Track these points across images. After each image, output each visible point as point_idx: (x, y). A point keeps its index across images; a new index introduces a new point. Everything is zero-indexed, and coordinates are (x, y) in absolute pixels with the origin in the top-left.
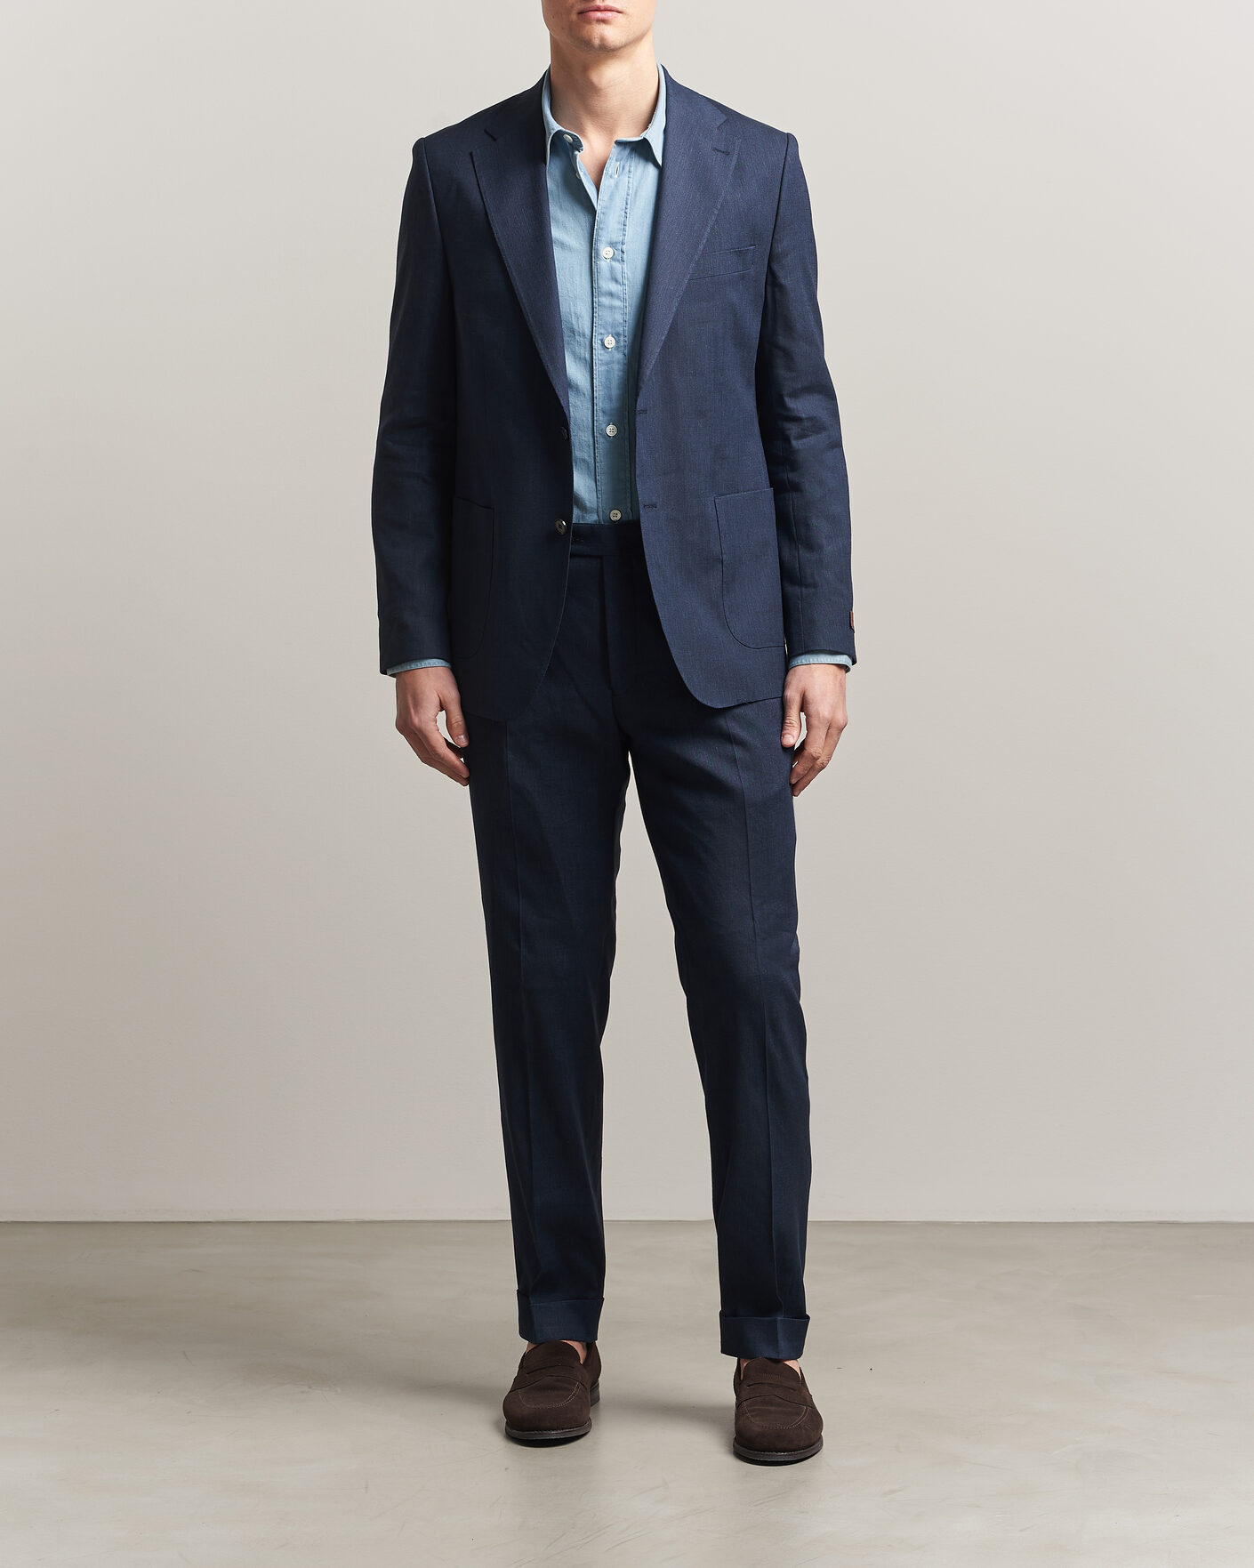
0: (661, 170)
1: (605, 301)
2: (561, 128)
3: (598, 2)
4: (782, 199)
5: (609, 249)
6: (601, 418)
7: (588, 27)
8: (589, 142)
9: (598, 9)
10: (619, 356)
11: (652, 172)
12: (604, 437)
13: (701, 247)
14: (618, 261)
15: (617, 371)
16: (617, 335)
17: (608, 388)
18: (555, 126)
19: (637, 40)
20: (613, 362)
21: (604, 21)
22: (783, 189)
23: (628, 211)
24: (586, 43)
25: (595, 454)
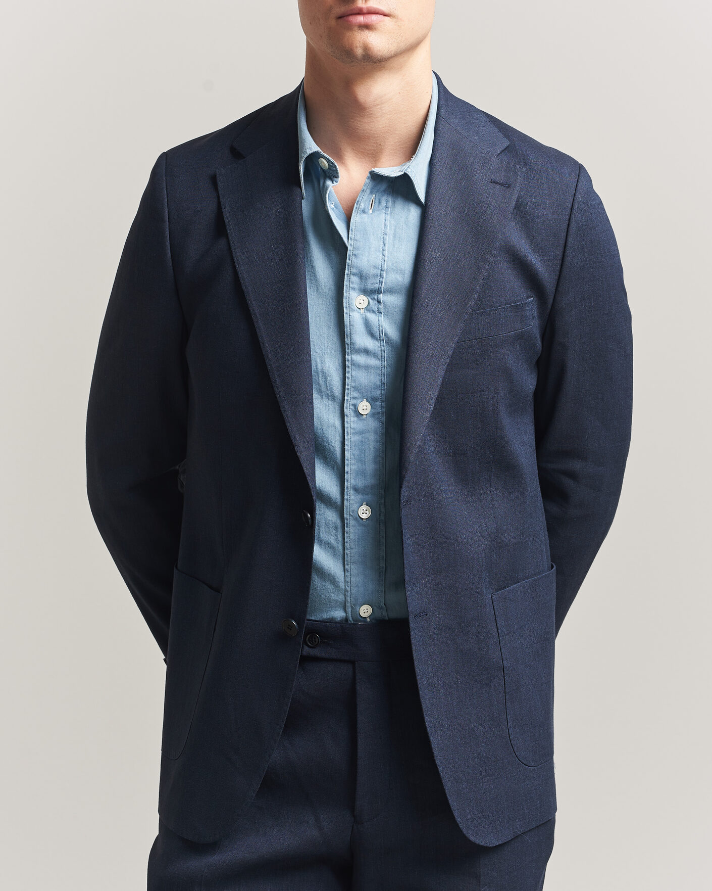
0: (424, 209)
1: (360, 359)
2: (318, 149)
3: (360, 4)
4: (569, 245)
5: (363, 297)
6: (352, 497)
7: (348, 34)
8: (348, 170)
9: (360, 12)
10: (373, 424)
11: (414, 213)
12: (356, 519)
13: (472, 303)
14: (374, 312)
15: (372, 443)
16: (372, 400)
17: (361, 461)
18: (310, 145)
19: (412, 48)
20: (368, 431)
21: (367, 27)
22: (570, 232)
23: (386, 253)
24: (347, 53)
25: (344, 539)
